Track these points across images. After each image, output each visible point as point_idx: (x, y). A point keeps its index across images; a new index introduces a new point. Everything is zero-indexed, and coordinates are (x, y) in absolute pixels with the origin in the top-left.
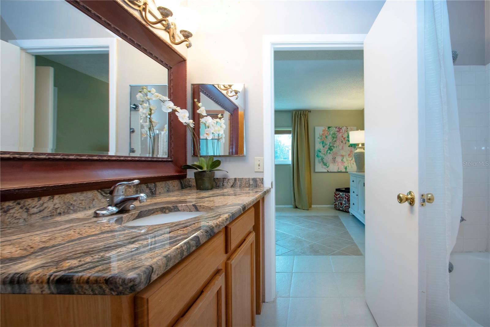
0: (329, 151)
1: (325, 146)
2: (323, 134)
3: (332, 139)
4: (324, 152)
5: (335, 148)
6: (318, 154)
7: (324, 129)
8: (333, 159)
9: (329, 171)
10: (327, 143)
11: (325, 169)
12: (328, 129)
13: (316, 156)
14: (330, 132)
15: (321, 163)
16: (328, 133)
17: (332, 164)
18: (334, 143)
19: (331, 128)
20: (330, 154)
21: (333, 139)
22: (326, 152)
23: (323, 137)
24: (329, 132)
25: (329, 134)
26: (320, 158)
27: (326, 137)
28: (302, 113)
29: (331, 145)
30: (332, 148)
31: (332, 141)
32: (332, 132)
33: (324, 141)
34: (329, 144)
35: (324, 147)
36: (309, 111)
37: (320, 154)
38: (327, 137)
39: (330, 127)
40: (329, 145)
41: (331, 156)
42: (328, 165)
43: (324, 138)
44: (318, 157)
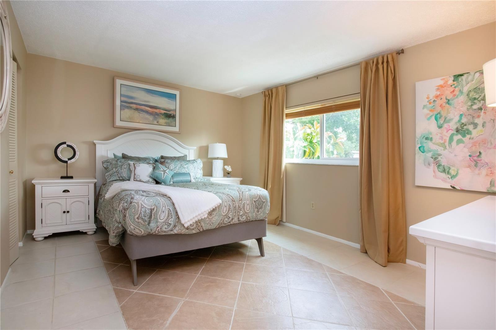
0: (459, 137)
1: (445, 126)
2: (437, 97)
3: (470, 104)
4: (442, 138)
5: (480, 127)
6: (424, 145)
7: (442, 83)
8: (470, 156)
9: (457, 187)
10: (451, 116)
11: (444, 180)
12: (454, 81)
13: (417, 148)
14: (463, 87)
15: (433, 167)
16: (453, 91)
17: (468, 170)
18: (476, 115)
19: (464, 78)
20: (461, 145)
21: (472, 105)
22: (447, 141)
23: (439, 102)
24: (457, 89)
25: (457, 92)
26: (429, 155)
27: (448, 102)
28: (380, 62)
29: (464, 120)
30: (468, 130)
31: (468, 109)
32: (469, 85)
33: (442, 113)
34: (457, 118)
35: (440, 127)
36: (401, 52)
37: (429, 145)
38: (451, 102)
39: (462, 75)
40: (459, 121)
41: (466, 150)
42: (453, 172)
43: (441, 106)
44: (422, 151)
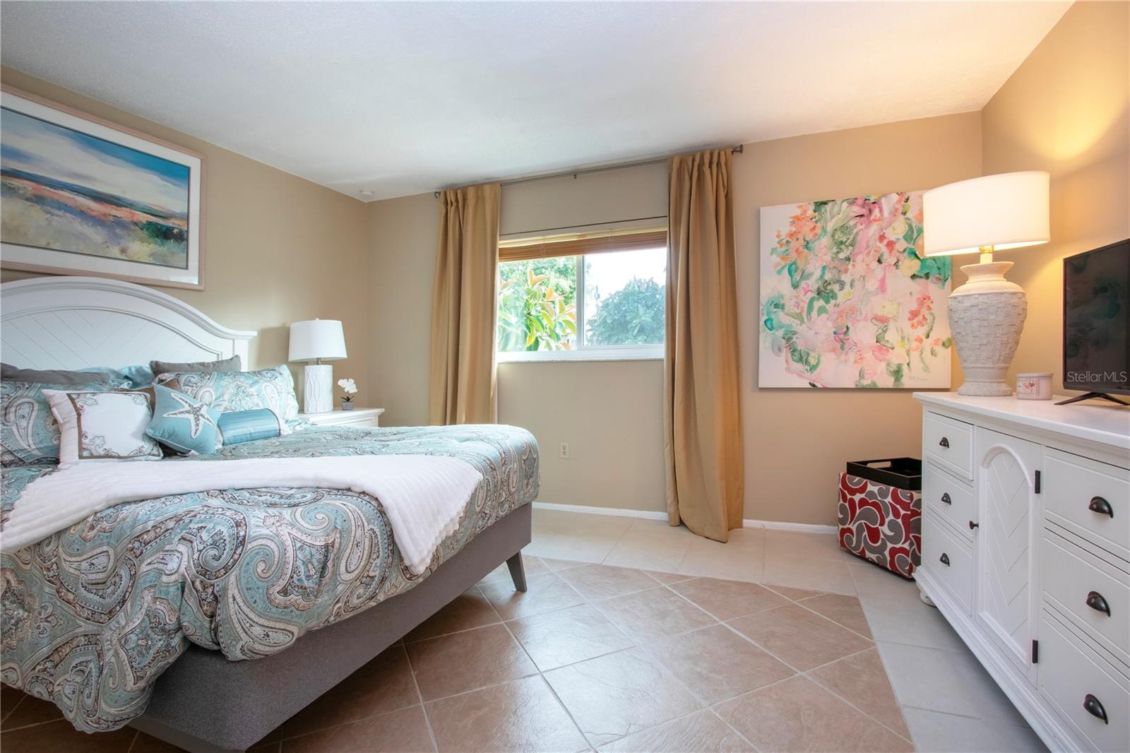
0: (821, 302)
1: (803, 284)
2: (791, 235)
3: (835, 250)
4: (797, 305)
5: (847, 287)
6: (773, 316)
7: (798, 212)
8: (835, 333)
9: (819, 385)
10: (810, 268)
11: (800, 375)
12: (815, 211)
13: (762, 323)
14: (826, 222)
15: (785, 353)
16: (814, 228)
17: (833, 355)
18: (842, 268)
19: (828, 207)
20: (824, 316)
21: (838, 253)
22: (806, 309)
23: (794, 244)
24: (818, 225)
25: (818, 231)
26: (780, 333)
27: (807, 245)
28: (707, 161)
29: (828, 277)
30: (832, 291)
31: (833, 258)
32: (834, 220)
33: (799, 262)
34: (818, 273)
35: (795, 286)
36: (738, 149)
37: (781, 317)
38: (810, 245)
39: (825, 203)
40: (822, 277)
41: (830, 324)
42: (812, 361)
43: (797, 251)
44: (770, 327)
